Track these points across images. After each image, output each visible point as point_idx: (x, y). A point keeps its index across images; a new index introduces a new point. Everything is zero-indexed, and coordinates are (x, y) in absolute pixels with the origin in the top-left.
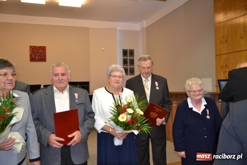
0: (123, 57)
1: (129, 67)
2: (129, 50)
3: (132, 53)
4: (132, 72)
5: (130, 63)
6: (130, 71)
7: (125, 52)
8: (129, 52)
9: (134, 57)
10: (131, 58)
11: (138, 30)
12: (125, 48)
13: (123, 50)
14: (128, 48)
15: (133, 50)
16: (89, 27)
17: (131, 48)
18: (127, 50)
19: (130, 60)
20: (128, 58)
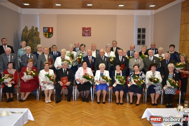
0: (138, 33)
1: (141, 40)
2: (142, 28)
3: (144, 30)
4: (143, 43)
5: (142, 37)
6: (142, 42)
7: (139, 30)
8: (142, 30)
9: (145, 33)
10: (144, 34)
11: (149, 15)
12: (139, 27)
13: (138, 28)
15: (145, 29)
17: (144, 27)
19: (142, 35)
20: (141, 34)
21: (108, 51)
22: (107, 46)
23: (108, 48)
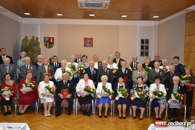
0: (141, 44)
1: (145, 51)
2: (146, 39)
3: (147, 41)
4: (147, 54)
5: (146, 48)
7: (142, 41)
8: (146, 41)
9: (148, 44)
10: (147, 45)
11: (153, 26)
12: (143, 38)
13: (141, 39)
14: (145, 38)
16: (120, 25)
17: (147, 38)
18: (144, 39)
19: (146, 46)
21: (110, 62)
22: (109, 58)
23: (110, 60)
